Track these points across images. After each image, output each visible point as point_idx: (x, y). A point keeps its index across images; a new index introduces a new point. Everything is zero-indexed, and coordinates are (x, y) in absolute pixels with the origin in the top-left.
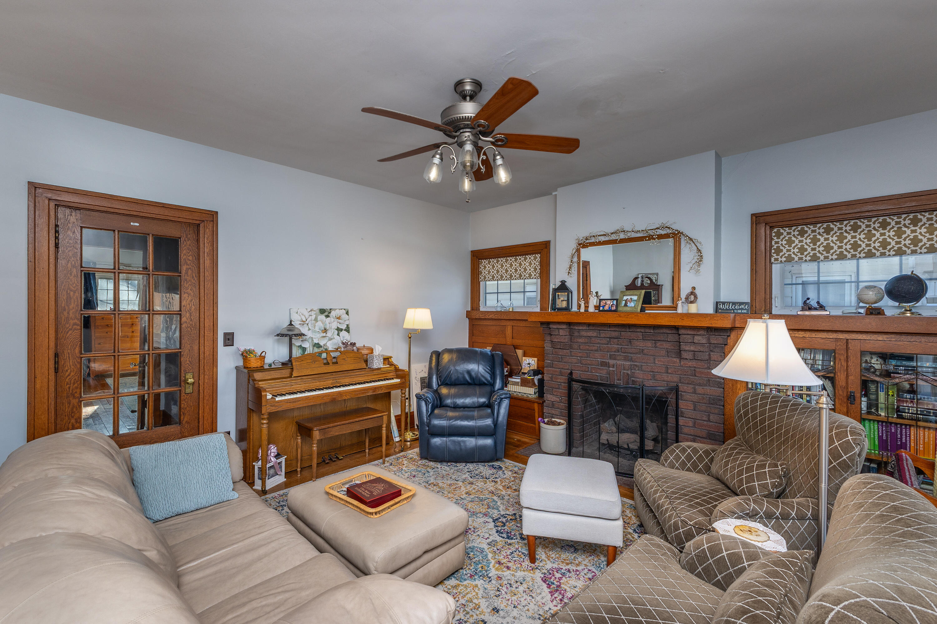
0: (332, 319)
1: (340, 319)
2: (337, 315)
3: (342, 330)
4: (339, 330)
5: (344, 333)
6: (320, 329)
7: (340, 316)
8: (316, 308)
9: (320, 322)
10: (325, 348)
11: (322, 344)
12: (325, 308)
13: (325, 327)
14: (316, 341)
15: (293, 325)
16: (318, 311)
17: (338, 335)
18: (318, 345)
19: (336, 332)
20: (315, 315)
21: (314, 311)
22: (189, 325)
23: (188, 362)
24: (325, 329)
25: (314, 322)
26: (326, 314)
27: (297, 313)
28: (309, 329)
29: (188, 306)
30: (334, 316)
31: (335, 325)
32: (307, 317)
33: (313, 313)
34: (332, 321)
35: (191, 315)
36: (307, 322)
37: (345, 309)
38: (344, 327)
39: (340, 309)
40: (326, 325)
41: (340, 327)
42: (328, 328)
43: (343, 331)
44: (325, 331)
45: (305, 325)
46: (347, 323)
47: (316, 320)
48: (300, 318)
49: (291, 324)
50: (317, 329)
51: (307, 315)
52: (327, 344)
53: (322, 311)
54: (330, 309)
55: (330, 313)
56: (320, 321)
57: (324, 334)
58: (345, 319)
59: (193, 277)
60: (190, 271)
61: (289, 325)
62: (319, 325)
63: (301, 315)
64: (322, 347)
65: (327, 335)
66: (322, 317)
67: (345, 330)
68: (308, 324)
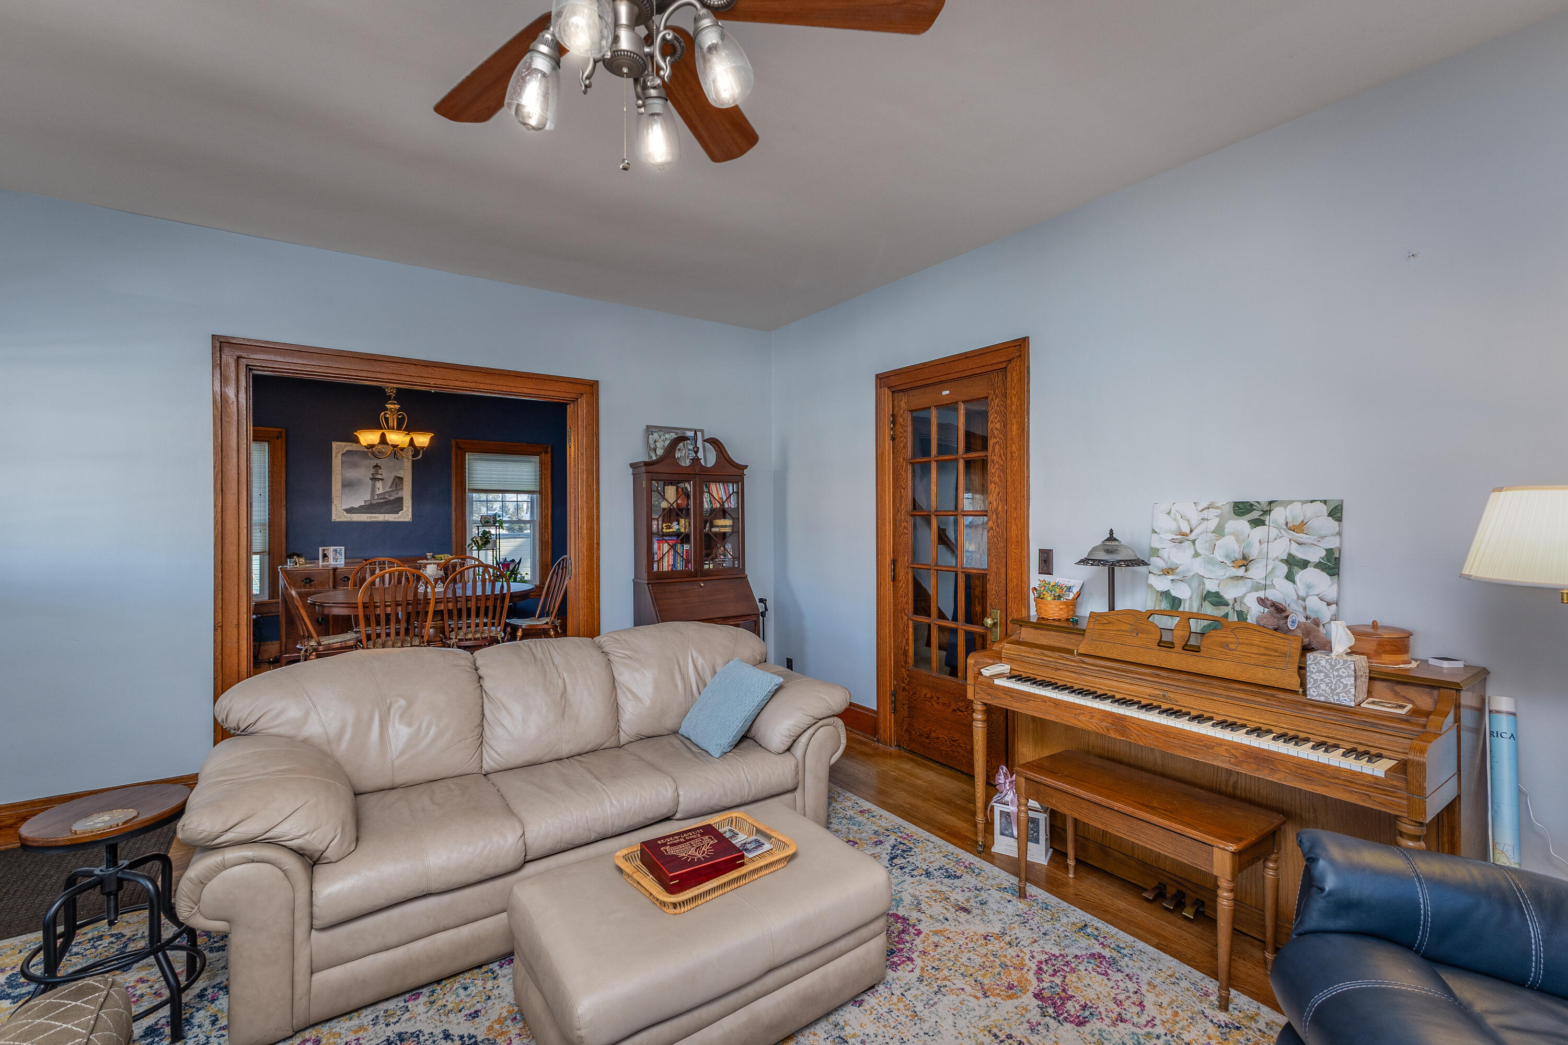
0: (1274, 532)
1: (1302, 532)
2: (1294, 519)
3: (1305, 564)
4: (1294, 564)
5: (1312, 578)
6: (1227, 557)
7: (1303, 523)
8: (1225, 499)
9: (1232, 538)
10: (1238, 608)
11: (1229, 595)
12: (1251, 500)
13: (1246, 551)
14: (1211, 586)
15: (1115, 540)
16: (1229, 509)
17: (1290, 577)
18: (1216, 599)
19: (1284, 569)
20: (1217, 520)
21: (1217, 508)
22: (995, 534)
23: (994, 592)
24: (1244, 558)
25: (1213, 536)
26: (1255, 515)
27: (1169, 513)
28: (1197, 555)
29: (994, 503)
30: (1282, 522)
31: (1281, 547)
32: (1194, 522)
33: (1211, 513)
34: (1272, 537)
35: (997, 518)
36: (1192, 537)
37: (1325, 502)
38: (1315, 555)
39: (1304, 502)
40: (1249, 545)
41: (1300, 554)
42: (1254, 553)
43: (1310, 570)
44: (1245, 562)
45: (1187, 543)
46: (1333, 543)
47: (1219, 531)
48: (1174, 526)
49: (1111, 538)
50: (1219, 556)
51: (1195, 518)
52: (1246, 600)
53: (1241, 509)
54: (1270, 503)
55: (1267, 512)
56: (1231, 534)
57: (1241, 572)
58: (1323, 533)
59: (1001, 456)
60: (997, 447)
61: (1108, 540)
62: (1229, 545)
63: (1179, 516)
64: (1227, 605)
65: (1248, 574)
66: (1242, 524)
67: (1319, 565)
68: (1194, 542)
